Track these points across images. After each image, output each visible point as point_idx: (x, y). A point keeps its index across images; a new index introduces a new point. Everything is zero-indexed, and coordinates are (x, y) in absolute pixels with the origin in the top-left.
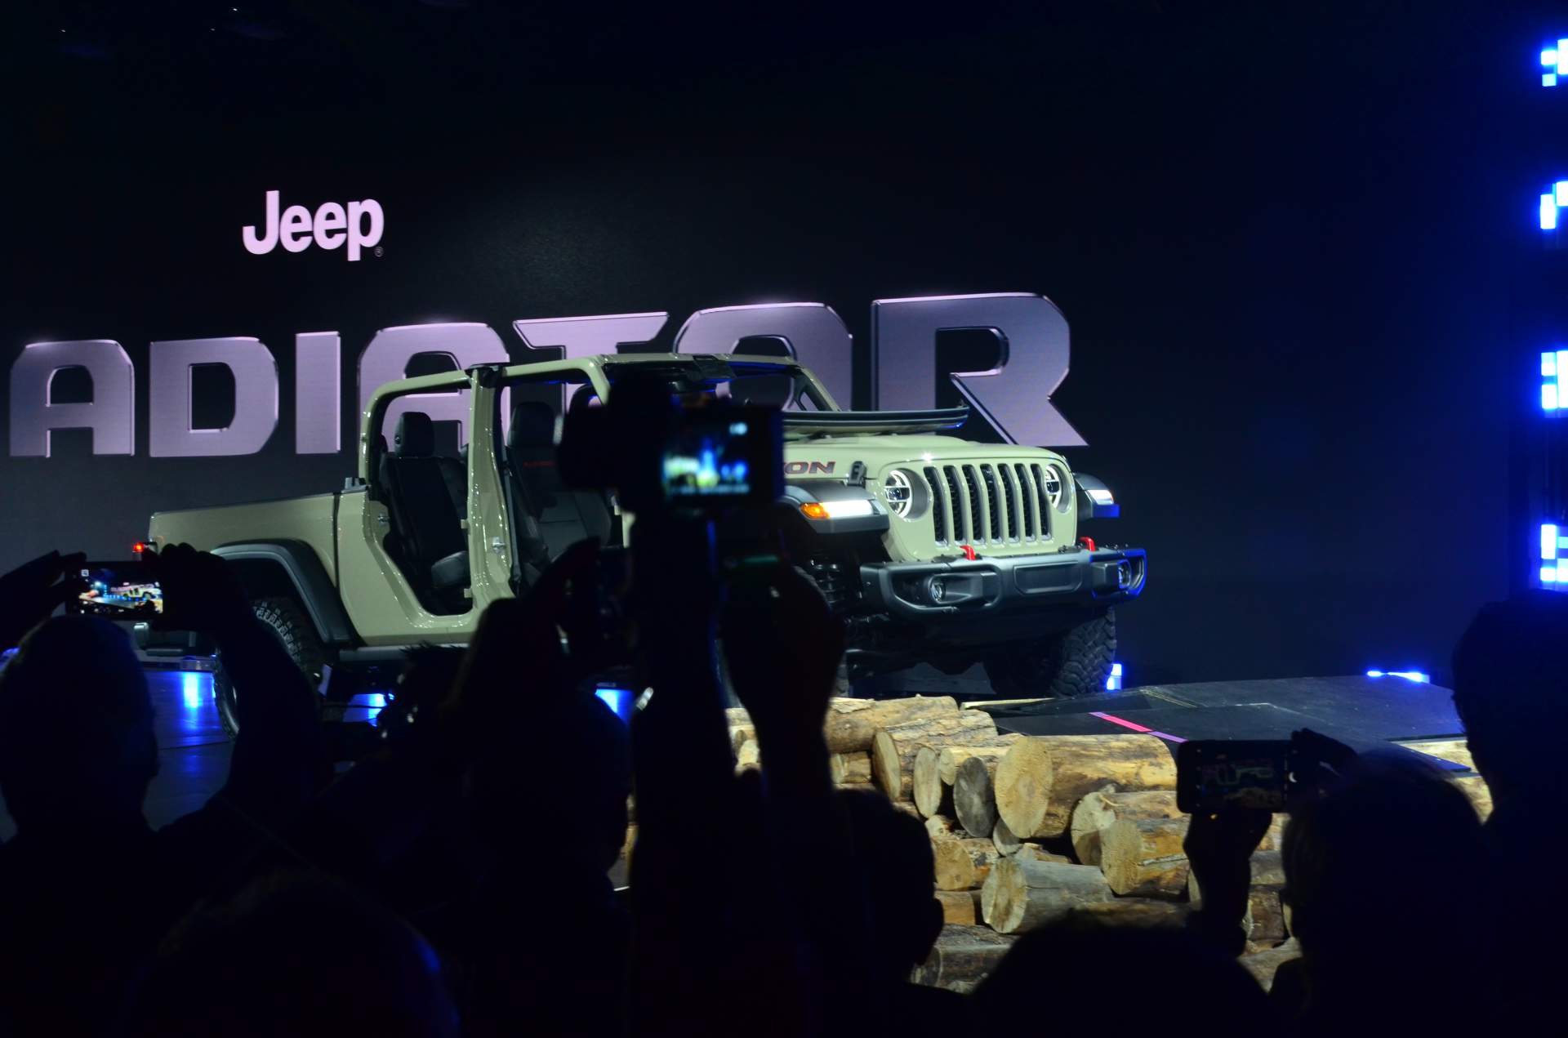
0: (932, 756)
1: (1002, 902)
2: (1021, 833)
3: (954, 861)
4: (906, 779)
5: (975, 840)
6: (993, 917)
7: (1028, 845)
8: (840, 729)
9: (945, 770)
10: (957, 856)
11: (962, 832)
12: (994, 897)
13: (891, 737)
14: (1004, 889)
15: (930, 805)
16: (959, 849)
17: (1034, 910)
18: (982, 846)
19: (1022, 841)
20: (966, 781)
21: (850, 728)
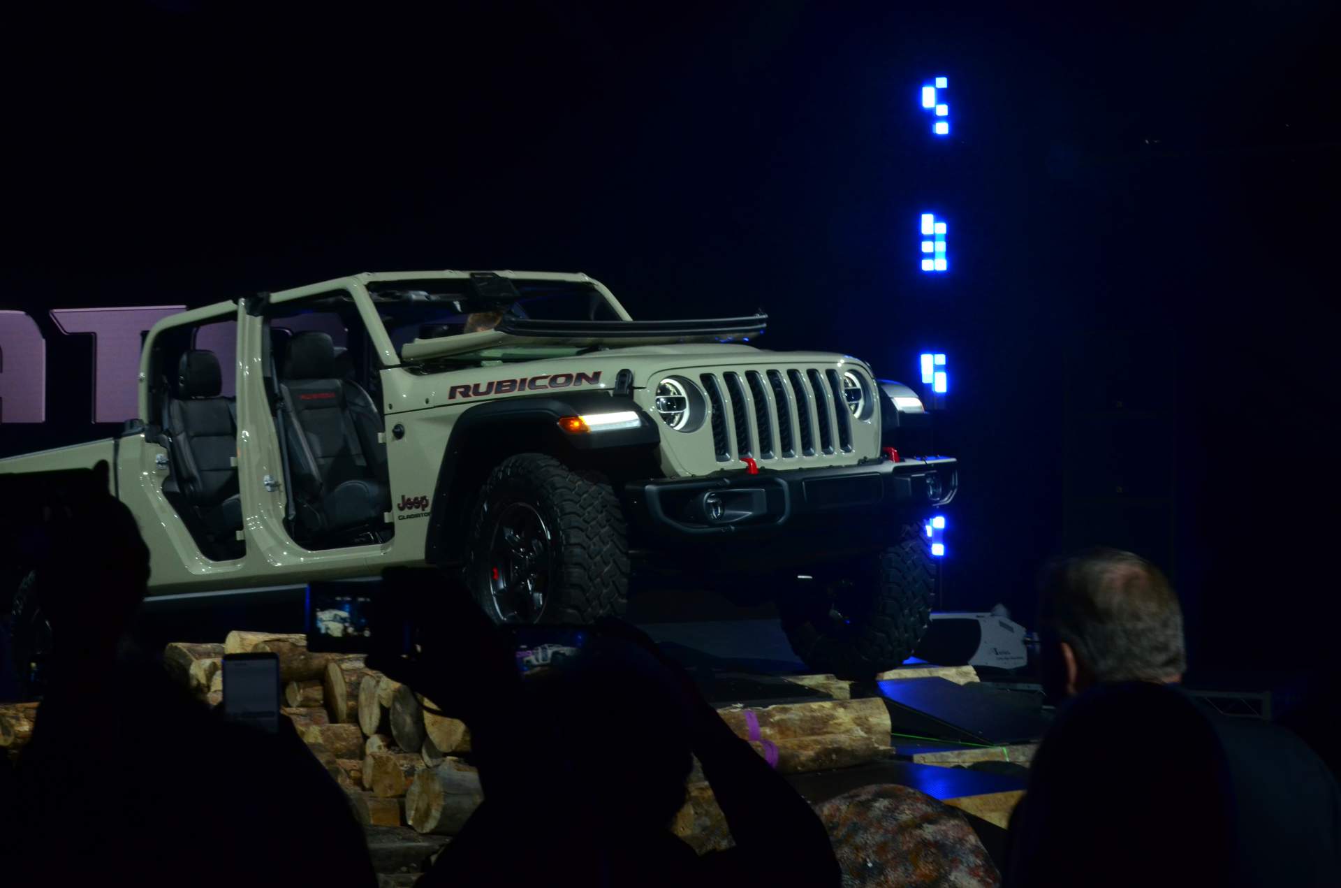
0: (373, 683)
1: (422, 806)
2: (444, 748)
3: (387, 773)
4: (351, 703)
5: (408, 755)
6: (415, 820)
7: (449, 758)
8: (296, 660)
9: (383, 694)
10: (390, 768)
11: (397, 749)
12: (416, 802)
13: (339, 666)
14: (424, 797)
15: (371, 725)
16: (392, 762)
17: (449, 814)
18: (412, 760)
19: (445, 755)
20: (401, 704)
21: (304, 659)
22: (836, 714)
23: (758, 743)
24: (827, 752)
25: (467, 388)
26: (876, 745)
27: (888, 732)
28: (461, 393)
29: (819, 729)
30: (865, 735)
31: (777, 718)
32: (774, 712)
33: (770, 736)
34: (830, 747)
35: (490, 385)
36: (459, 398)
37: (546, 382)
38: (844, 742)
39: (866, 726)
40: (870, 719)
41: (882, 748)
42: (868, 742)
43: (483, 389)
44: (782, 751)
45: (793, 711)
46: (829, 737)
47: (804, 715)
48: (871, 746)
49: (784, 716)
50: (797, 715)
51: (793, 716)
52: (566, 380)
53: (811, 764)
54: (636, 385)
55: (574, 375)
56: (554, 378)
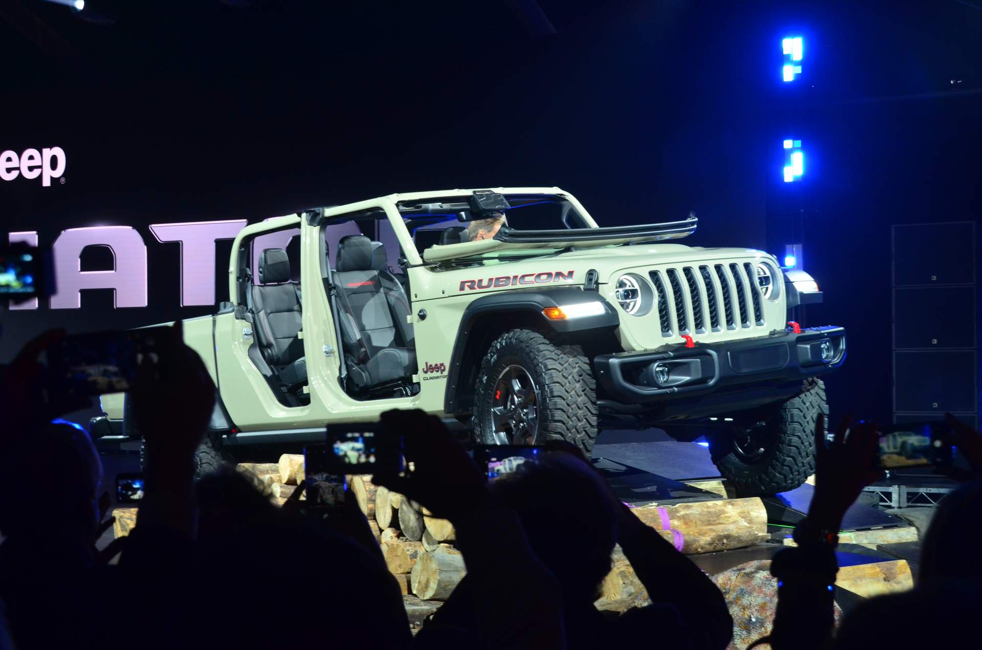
1: (423, 580)
2: (439, 538)
3: (397, 556)
4: (371, 506)
5: (412, 543)
6: (418, 590)
7: (442, 545)
9: (394, 499)
11: (404, 538)
12: (419, 579)
13: (362, 479)
14: (425, 572)
15: (385, 521)
16: (401, 549)
17: (443, 585)
18: (415, 546)
19: (440, 543)
20: (406, 505)
22: (726, 510)
23: (669, 531)
24: (720, 538)
25: (473, 282)
26: (756, 533)
27: (765, 523)
28: (468, 286)
29: (714, 521)
30: (748, 525)
31: (682, 513)
32: (680, 509)
33: (677, 527)
34: (722, 534)
35: (491, 280)
36: (467, 290)
37: (532, 278)
38: (733, 530)
39: (748, 518)
40: (751, 513)
41: (760, 534)
42: (750, 530)
43: (485, 283)
44: (687, 538)
45: (694, 508)
46: (720, 527)
47: (702, 510)
48: (752, 533)
49: (687, 512)
50: (697, 511)
51: (694, 512)
52: (547, 278)
53: (708, 546)
54: (600, 281)
55: (554, 274)
56: (540, 275)
